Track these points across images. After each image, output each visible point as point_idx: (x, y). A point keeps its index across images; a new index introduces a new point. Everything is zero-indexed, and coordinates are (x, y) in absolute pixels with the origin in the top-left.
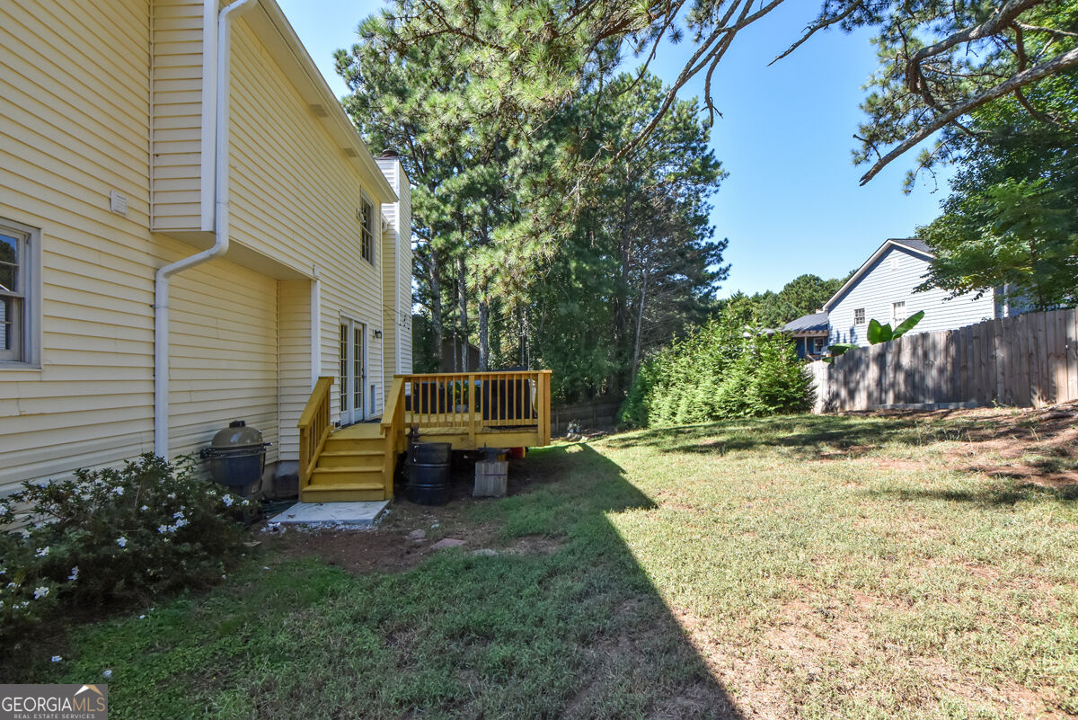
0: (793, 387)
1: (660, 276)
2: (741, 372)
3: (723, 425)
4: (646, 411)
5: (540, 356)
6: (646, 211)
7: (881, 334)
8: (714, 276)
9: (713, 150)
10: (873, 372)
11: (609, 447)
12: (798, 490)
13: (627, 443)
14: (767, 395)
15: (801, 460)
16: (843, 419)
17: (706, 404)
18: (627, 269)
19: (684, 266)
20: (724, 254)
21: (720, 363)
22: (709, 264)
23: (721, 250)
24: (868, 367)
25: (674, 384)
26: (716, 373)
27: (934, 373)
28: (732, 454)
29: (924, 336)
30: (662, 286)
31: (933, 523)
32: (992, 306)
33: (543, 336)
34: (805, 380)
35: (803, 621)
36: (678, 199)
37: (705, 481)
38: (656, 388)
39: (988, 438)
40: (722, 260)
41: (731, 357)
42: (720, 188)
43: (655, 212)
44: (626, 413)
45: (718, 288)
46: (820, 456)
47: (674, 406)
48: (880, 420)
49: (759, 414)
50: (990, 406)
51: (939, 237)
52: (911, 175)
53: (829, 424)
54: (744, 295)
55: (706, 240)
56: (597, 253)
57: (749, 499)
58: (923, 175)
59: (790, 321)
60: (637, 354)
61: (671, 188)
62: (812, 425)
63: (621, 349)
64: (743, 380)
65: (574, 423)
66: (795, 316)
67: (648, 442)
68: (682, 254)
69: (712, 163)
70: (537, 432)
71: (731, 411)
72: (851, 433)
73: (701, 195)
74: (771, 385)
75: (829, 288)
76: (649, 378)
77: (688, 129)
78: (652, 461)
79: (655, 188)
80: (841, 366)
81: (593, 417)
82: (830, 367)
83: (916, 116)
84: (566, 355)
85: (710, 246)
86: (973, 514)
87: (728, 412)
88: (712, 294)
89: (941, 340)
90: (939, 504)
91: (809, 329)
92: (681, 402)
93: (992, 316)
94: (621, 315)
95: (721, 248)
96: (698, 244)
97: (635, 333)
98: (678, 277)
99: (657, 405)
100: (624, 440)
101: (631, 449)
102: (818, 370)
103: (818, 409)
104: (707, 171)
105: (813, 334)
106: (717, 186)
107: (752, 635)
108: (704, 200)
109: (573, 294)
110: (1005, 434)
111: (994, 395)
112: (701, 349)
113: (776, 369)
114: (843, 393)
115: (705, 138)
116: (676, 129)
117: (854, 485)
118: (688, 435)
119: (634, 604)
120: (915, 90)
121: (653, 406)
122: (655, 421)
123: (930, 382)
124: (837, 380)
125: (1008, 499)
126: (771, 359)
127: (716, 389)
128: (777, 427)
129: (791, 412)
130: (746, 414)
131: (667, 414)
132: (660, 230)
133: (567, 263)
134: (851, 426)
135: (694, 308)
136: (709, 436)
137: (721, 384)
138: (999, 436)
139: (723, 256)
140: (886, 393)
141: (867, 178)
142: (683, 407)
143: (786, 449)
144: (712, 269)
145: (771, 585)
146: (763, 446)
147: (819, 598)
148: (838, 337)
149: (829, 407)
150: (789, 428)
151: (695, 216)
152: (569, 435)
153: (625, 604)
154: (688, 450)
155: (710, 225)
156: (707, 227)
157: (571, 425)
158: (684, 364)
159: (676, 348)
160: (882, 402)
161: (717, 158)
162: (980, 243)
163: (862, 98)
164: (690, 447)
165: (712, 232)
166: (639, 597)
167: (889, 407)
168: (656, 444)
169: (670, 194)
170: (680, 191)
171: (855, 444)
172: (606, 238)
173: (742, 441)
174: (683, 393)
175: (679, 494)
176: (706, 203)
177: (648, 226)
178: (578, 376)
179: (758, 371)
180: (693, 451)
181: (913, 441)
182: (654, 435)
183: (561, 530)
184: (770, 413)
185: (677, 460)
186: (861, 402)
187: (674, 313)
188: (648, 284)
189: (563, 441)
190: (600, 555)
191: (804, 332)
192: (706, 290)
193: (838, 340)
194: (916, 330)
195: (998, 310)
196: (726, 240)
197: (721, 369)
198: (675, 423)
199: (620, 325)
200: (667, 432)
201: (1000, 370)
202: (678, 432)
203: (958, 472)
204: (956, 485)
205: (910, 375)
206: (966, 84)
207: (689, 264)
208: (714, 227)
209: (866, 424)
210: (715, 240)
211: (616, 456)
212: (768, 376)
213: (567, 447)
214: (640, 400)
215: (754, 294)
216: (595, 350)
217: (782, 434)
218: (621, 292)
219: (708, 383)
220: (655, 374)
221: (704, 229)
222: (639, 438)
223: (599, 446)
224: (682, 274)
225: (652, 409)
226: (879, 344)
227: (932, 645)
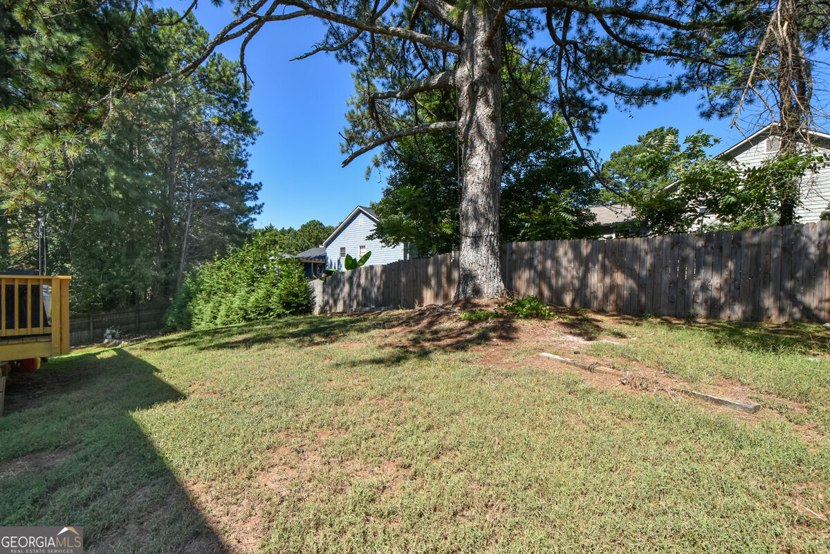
0: (302, 297)
1: (204, 201)
2: (267, 285)
3: (253, 325)
4: (190, 316)
5: (68, 261)
6: (192, 141)
7: (352, 264)
8: (251, 210)
9: (251, 110)
10: (347, 288)
11: (147, 349)
12: (295, 368)
13: (166, 344)
14: (284, 302)
15: (300, 347)
16: (329, 318)
17: (241, 309)
18: (173, 190)
19: (227, 197)
20: (259, 194)
21: (253, 277)
22: (247, 200)
23: (257, 191)
24: (344, 285)
25: (215, 293)
26: (249, 285)
27: (376, 289)
28: (256, 347)
29: (372, 267)
30: (207, 210)
31: (364, 378)
32: (403, 253)
33: (73, 240)
34: (309, 292)
35: (283, 461)
36: (223, 140)
37: (231, 370)
38: (200, 296)
39: (394, 326)
40: (257, 199)
41: (261, 274)
42: (256, 142)
43: (201, 146)
44: (170, 318)
45: (255, 219)
46: (312, 343)
47: (215, 311)
48: (348, 318)
49: (279, 316)
50: (398, 309)
51: (381, 210)
52: (369, 169)
53: (321, 322)
54: (275, 228)
55: (245, 180)
56: (140, 168)
57: (262, 380)
58: (375, 170)
59: (304, 250)
60: (182, 266)
61: (216, 129)
62: (311, 322)
63: (167, 260)
64: (268, 291)
65: (112, 329)
66: (307, 248)
67: (187, 342)
68: (225, 187)
69: (250, 119)
70: (51, 341)
71: (259, 314)
72: (332, 327)
73: (241, 142)
74: (287, 295)
75: (328, 231)
76: (194, 288)
77: (231, 85)
78: (189, 358)
79: (201, 125)
80: (330, 284)
81: (135, 322)
82: (324, 284)
83: (373, 133)
84: (103, 262)
85: (248, 186)
86: (382, 370)
87: (258, 315)
88: (250, 224)
89: (379, 270)
90: (368, 367)
91: (314, 258)
92: (221, 308)
93: (402, 258)
94: (167, 232)
95: (257, 189)
96: (239, 182)
97: (181, 248)
98: (222, 205)
99: (200, 310)
100: (163, 342)
101: (169, 350)
102: (317, 285)
103: (316, 311)
104: (245, 125)
105: (317, 261)
106: (254, 139)
107: (247, 482)
108: (243, 147)
109: (111, 203)
110: (401, 324)
111: (400, 303)
112: (238, 266)
113: (291, 284)
114: (331, 301)
115: (245, 97)
116: (220, 80)
117: (328, 360)
118: (222, 335)
119: (148, 490)
120: (372, 117)
121: (196, 311)
122: (198, 324)
123: (373, 295)
124: (328, 293)
125: (398, 360)
126: (288, 276)
127: (249, 298)
128: (289, 325)
129: (300, 314)
130: (270, 316)
131: (208, 318)
132: (206, 162)
133: (104, 170)
134: (332, 322)
135: (234, 232)
136: (240, 334)
137: (253, 293)
138: (398, 325)
139: (258, 196)
140: (353, 301)
141: (346, 163)
142: (223, 312)
143: (292, 340)
144: (250, 204)
145: (266, 440)
146: (278, 339)
147: (295, 442)
148: (331, 264)
149: (323, 311)
150: (296, 325)
151: (237, 158)
152: (106, 341)
153: (138, 493)
154: (221, 346)
155: (249, 169)
156: (246, 170)
157: (108, 331)
158: (224, 277)
159: (218, 263)
160: (351, 306)
161: (254, 117)
162: (397, 217)
163: (347, 110)
164: (223, 344)
165: (250, 175)
166: (153, 482)
167: (354, 310)
168: (194, 344)
169: (215, 133)
170: (224, 134)
171: (332, 334)
172: (152, 156)
173: (264, 337)
174: (223, 300)
175: (208, 384)
176: (245, 150)
177: (195, 156)
178: (118, 284)
179: (279, 285)
180: (225, 347)
181: (361, 330)
182: (194, 336)
183: (75, 438)
184: (286, 315)
185: (210, 355)
186: (340, 308)
187: (219, 234)
188: (194, 206)
189: (98, 347)
190: (118, 454)
191: (311, 259)
192: (245, 220)
193: (331, 267)
194: (368, 264)
195: (405, 256)
196: (260, 183)
197: (253, 282)
198: (216, 325)
199: (166, 240)
200: (206, 333)
201: (402, 289)
202: (216, 332)
203: (380, 347)
204: (378, 355)
205: (364, 290)
206: (395, 124)
207: (231, 196)
208: (252, 171)
209: (340, 321)
210: (253, 182)
211: (152, 358)
212: (286, 288)
213: (99, 353)
214: (183, 306)
215: (281, 228)
216: (138, 260)
217: (292, 330)
218: (167, 209)
219: (243, 293)
220: (198, 285)
221: (244, 171)
222: (179, 340)
223: (136, 350)
224: (225, 203)
225: (196, 314)
226: (350, 270)
227: (353, 452)
